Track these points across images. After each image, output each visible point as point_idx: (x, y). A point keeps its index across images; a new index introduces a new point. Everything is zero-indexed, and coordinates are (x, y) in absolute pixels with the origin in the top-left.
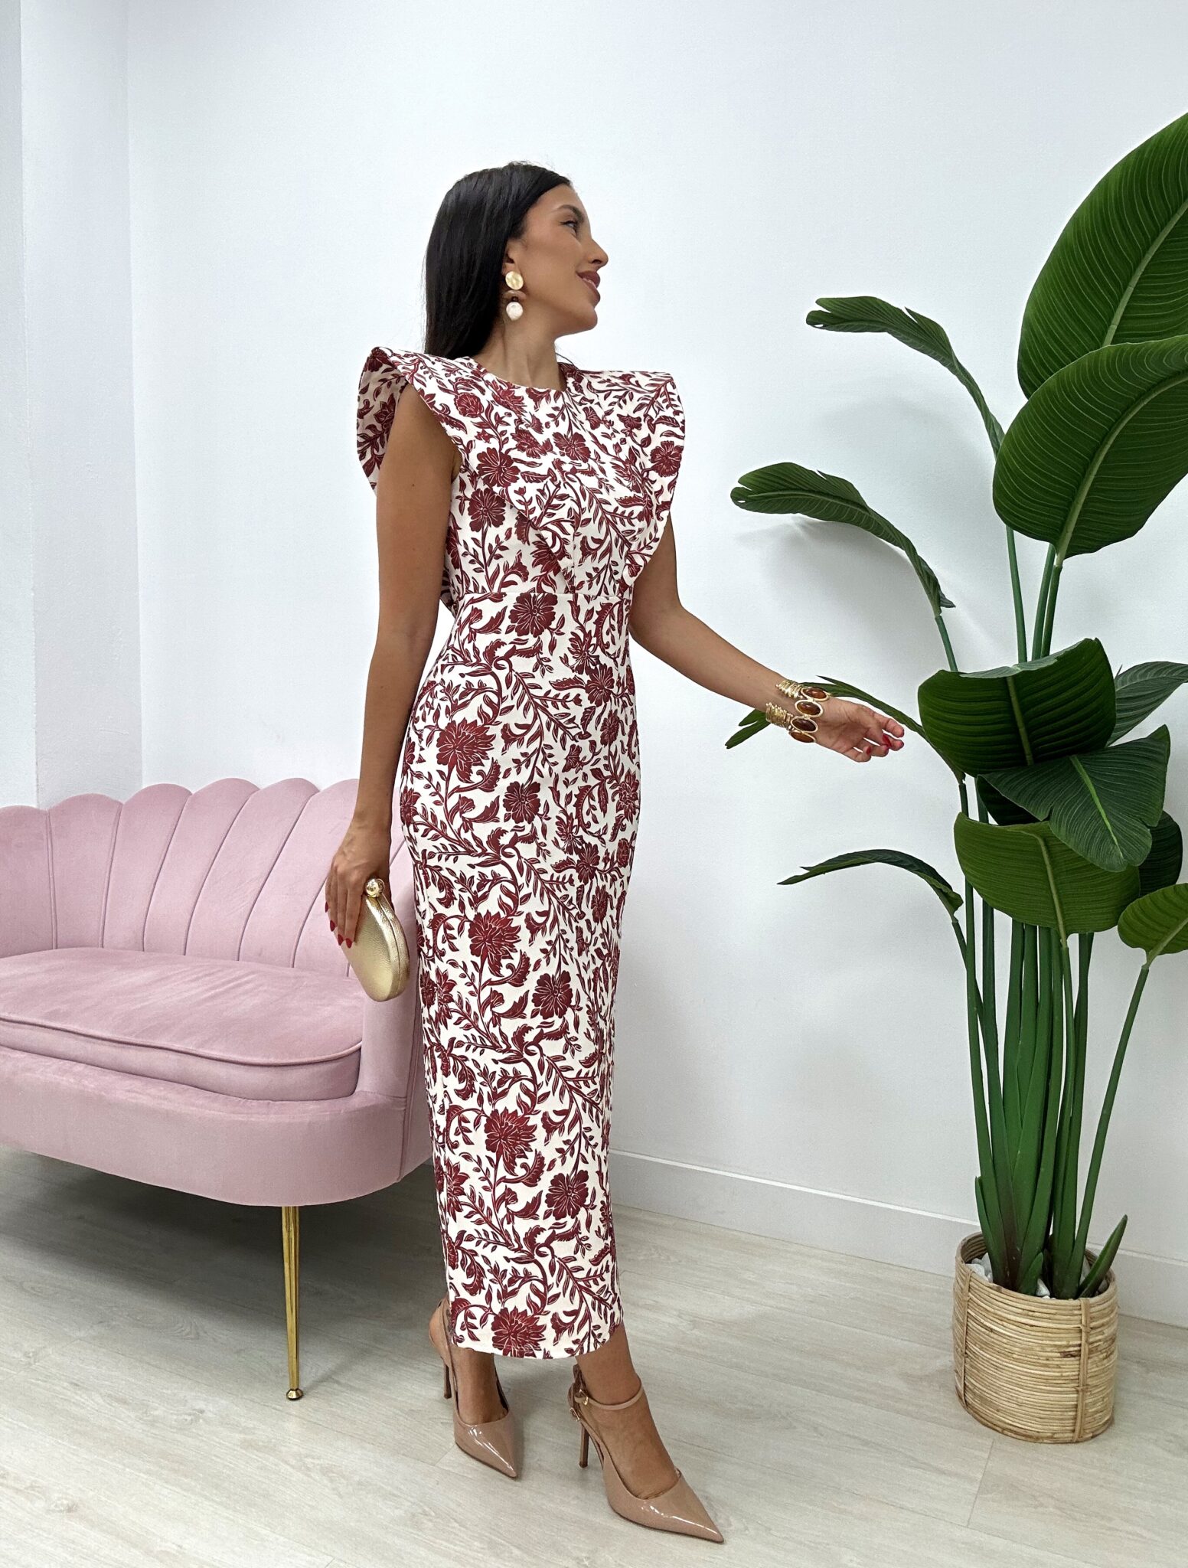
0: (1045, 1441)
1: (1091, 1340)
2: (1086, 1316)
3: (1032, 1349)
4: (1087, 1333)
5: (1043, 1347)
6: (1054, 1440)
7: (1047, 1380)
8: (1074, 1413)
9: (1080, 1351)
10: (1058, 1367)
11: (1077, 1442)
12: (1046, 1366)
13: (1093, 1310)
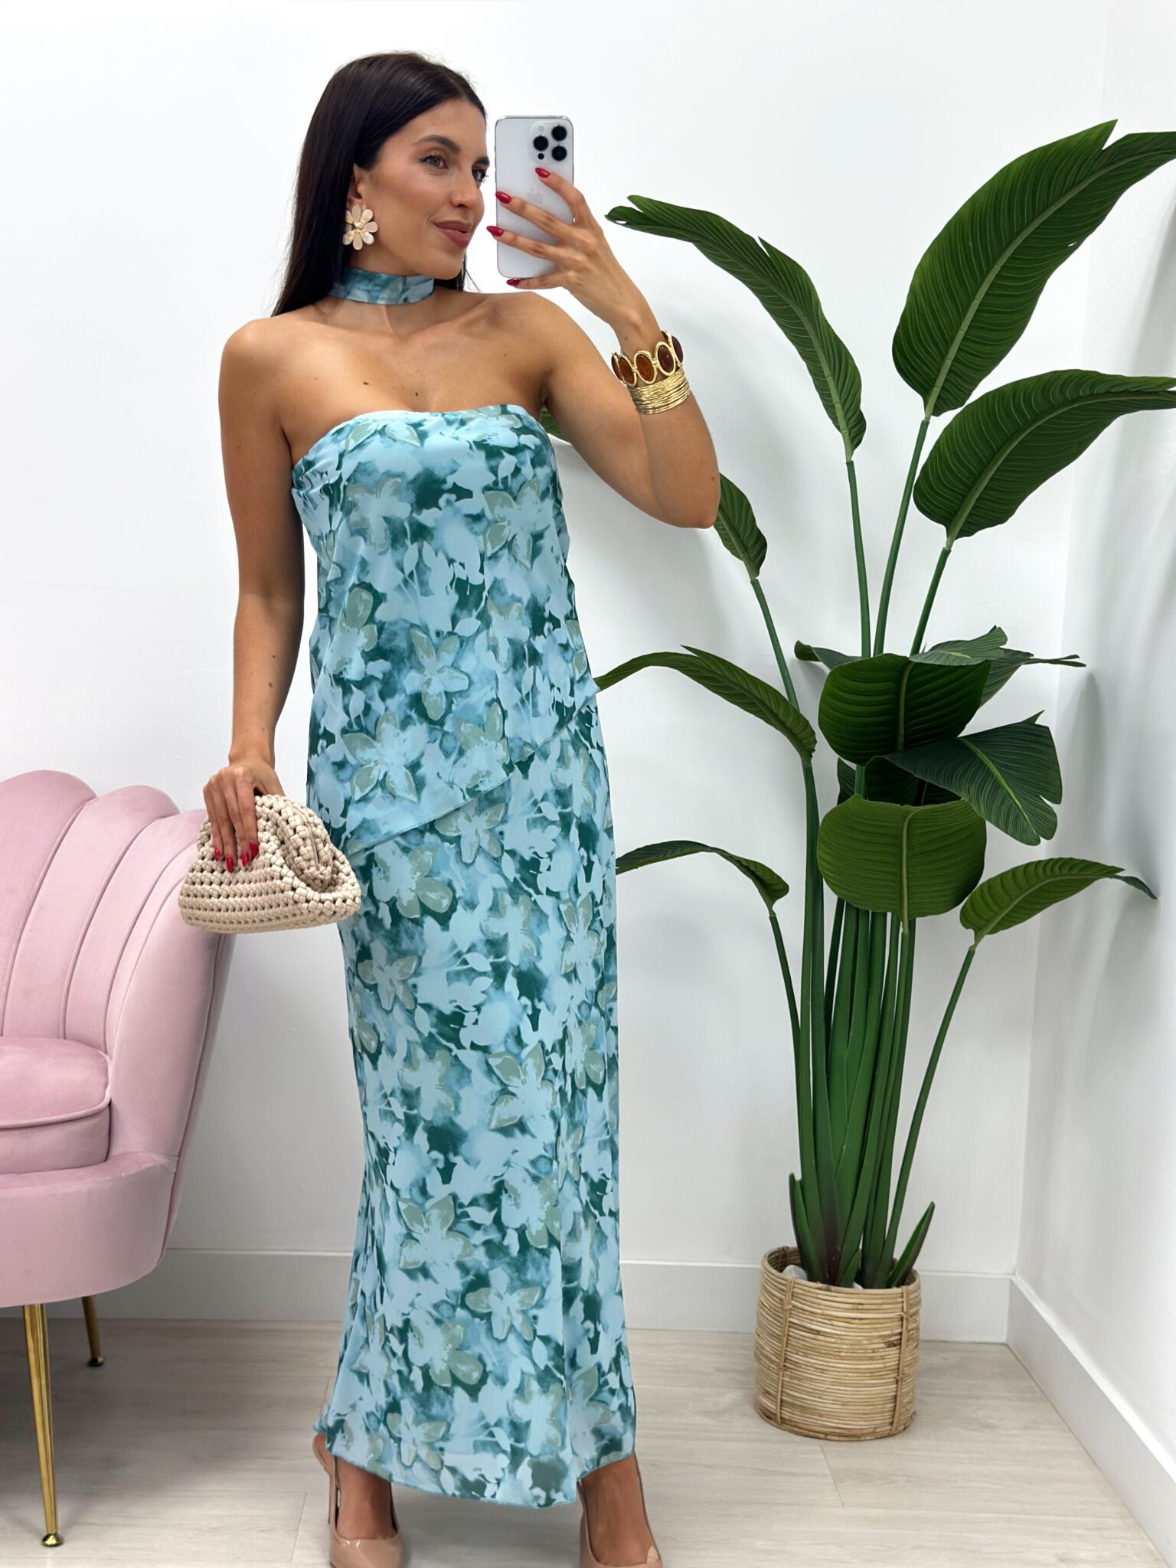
0: (868, 1438)
1: (909, 1328)
2: (907, 1302)
3: (860, 1344)
4: (907, 1319)
5: (869, 1338)
6: (877, 1436)
7: (872, 1374)
8: (892, 1405)
9: (901, 1339)
10: (882, 1358)
11: (893, 1435)
12: (872, 1358)
13: (911, 1297)
